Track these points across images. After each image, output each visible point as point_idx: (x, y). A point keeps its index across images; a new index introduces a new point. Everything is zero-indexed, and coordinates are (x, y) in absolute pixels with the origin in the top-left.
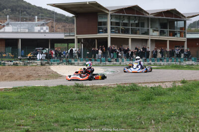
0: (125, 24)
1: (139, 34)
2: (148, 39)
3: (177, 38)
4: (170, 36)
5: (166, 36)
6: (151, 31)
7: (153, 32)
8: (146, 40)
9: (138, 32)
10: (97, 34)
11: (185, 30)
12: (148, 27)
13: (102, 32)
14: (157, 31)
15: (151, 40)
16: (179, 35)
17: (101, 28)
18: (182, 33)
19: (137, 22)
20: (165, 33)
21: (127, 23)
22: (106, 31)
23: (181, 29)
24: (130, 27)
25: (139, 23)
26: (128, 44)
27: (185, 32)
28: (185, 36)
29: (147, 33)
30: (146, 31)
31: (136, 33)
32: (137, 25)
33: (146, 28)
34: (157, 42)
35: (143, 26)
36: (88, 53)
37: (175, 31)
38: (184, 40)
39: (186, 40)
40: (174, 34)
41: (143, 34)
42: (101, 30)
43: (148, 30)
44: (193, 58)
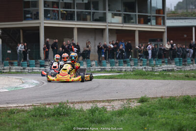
0: (67, 6)
1: (90, 21)
2: (104, 29)
3: (151, 27)
4: (140, 23)
5: (133, 23)
6: (109, 15)
7: (113, 17)
8: (102, 31)
9: (88, 17)
10: (22, 21)
11: (164, 13)
12: (105, 9)
13: (31, 18)
14: (119, 15)
15: (109, 29)
16: (153, 22)
17: (29, 12)
18: (160, 19)
19: (86, 1)
20: (132, 19)
21: (71, 3)
22: (36, 17)
23: (158, 11)
24: (76, 10)
25: (89, 3)
26: (72, 37)
27: (164, 17)
28: (164, 24)
29: (103, 19)
30: (102, 16)
31: (85, 20)
32: (87, 6)
33: (101, 11)
34: (119, 34)
35: (96, 8)
36: (9, 51)
37: (147, 16)
38: (163, 30)
39: (166, 31)
40: (146, 21)
41: (96, 20)
42: (29, 16)
43: (105, 14)
44: (177, 59)
